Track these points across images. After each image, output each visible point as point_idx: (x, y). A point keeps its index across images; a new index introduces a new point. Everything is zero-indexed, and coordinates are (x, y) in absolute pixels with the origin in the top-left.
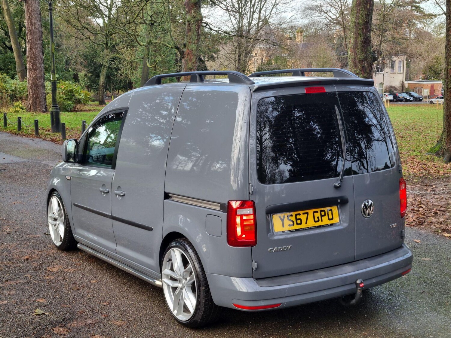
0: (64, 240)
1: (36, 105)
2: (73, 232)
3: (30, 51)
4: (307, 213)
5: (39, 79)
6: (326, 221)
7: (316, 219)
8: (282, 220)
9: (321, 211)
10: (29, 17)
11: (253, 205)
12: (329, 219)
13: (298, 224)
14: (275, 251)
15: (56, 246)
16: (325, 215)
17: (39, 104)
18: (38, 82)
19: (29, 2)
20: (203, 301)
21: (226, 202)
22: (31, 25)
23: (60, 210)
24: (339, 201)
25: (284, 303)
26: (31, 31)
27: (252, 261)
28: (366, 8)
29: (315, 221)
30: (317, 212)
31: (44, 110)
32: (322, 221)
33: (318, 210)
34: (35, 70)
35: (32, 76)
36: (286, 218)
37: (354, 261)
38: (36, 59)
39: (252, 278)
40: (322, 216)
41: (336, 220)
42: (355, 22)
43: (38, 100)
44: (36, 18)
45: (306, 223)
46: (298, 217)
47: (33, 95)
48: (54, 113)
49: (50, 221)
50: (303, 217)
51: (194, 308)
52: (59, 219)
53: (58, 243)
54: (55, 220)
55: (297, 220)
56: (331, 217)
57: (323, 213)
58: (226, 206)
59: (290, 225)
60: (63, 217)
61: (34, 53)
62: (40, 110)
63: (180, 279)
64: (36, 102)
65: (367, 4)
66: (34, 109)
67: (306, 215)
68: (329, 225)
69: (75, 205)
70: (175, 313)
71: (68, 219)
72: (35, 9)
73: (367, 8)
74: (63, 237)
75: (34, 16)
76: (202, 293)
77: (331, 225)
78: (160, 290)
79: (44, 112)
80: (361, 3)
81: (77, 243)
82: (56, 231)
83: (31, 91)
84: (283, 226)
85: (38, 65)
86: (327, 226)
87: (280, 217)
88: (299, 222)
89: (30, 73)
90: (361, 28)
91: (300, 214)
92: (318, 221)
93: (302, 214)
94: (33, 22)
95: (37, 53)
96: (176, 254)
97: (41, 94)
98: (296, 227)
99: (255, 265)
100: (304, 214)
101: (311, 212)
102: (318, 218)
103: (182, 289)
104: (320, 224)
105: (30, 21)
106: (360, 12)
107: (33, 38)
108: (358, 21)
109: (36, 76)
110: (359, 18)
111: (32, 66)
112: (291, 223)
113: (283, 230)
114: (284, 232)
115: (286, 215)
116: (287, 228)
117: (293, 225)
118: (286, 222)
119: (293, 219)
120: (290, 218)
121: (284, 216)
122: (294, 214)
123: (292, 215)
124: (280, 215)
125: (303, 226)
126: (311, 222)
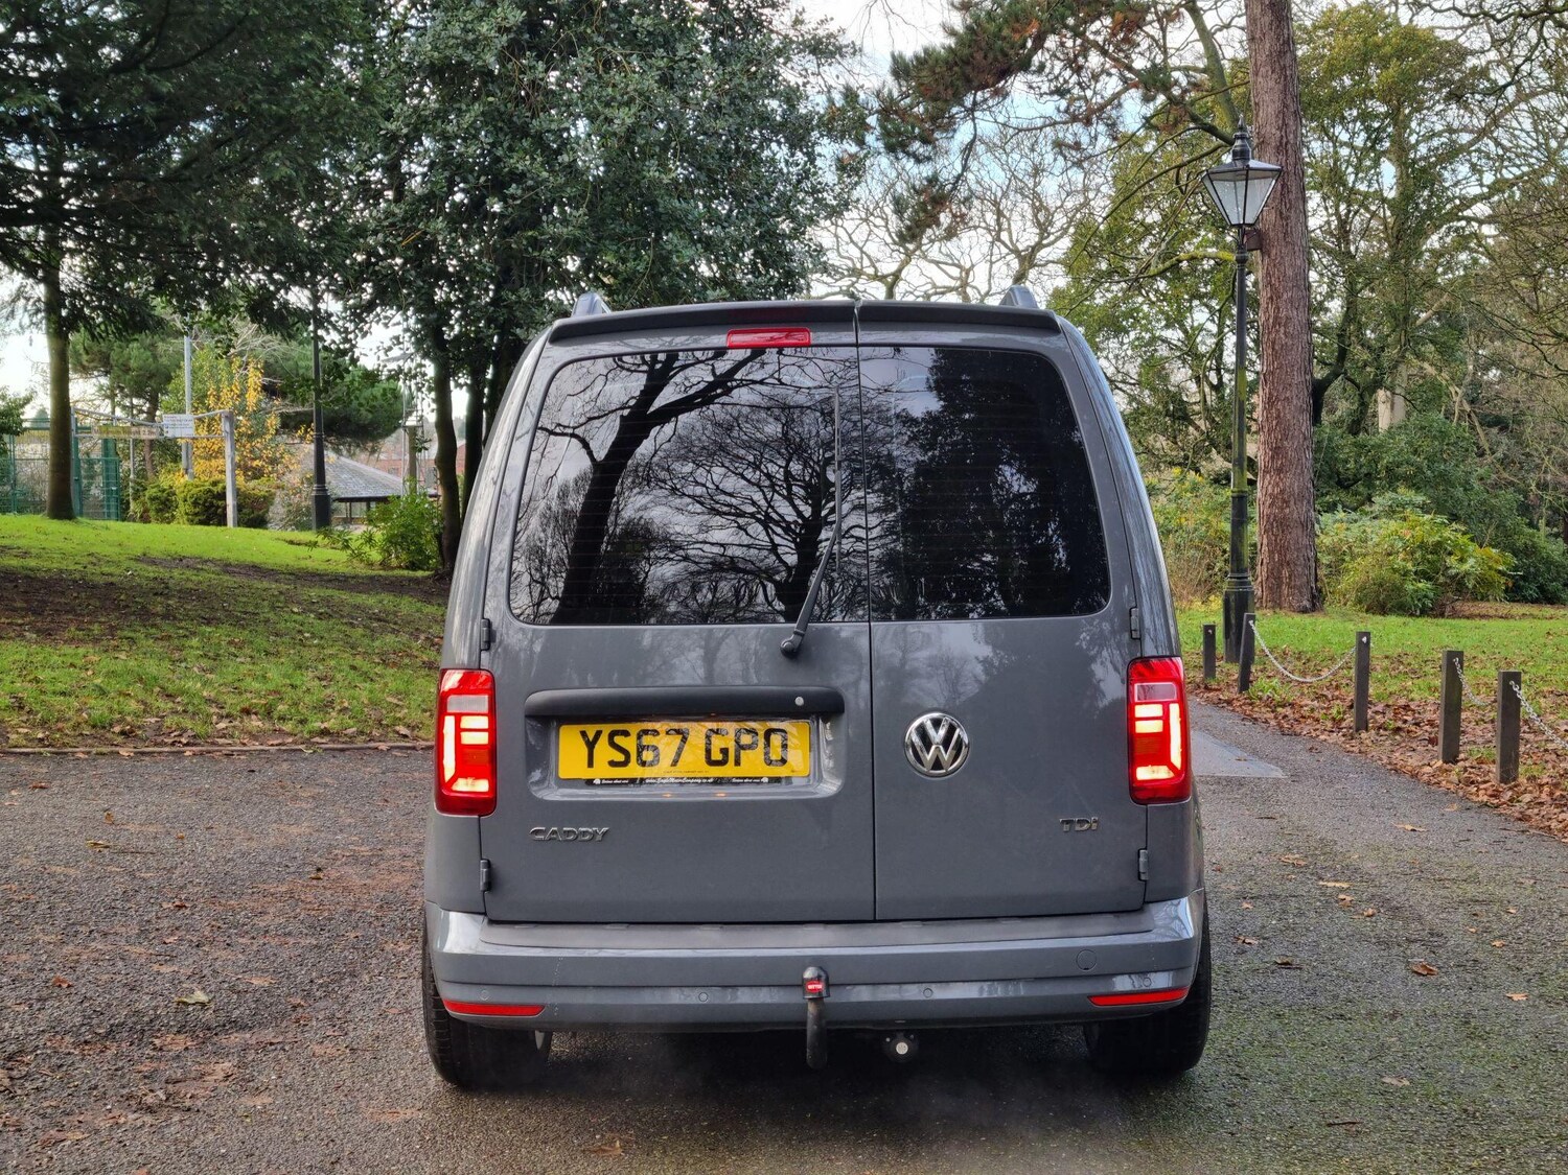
1: (1279, 586)
3: (1269, 412)
4: (684, 733)
5: (1292, 503)
6: (753, 765)
7: (717, 756)
8: (591, 745)
9: (739, 732)
10: (1271, 298)
11: (490, 687)
12: (770, 762)
13: (642, 763)
14: (552, 839)
16: (753, 746)
17: (1288, 584)
18: (1287, 511)
19: (1274, 252)
22: (1274, 326)
25: (553, 1006)
26: (1274, 343)
27: (480, 861)
29: (711, 762)
30: (724, 732)
31: (1306, 603)
32: (737, 763)
33: (731, 727)
34: (1279, 471)
35: (1270, 491)
36: (603, 740)
37: (875, 921)
38: (1286, 436)
39: (481, 918)
40: (740, 747)
41: (799, 760)
43: (1285, 573)
44: (1291, 301)
45: (675, 763)
46: (647, 740)
47: (1271, 552)
48: (1232, 598)
50: (667, 744)
55: (641, 749)
56: (776, 756)
57: (746, 739)
59: (613, 764)
61: (1278, 417)
62: (1291, 605)
64: (1279, 578)
66: (1273, 600)
67: (679, 737)
68: (765, 780)
75: (1285, 296)
77: (776, 780)
79: (1304, 611)
83: (1265, 541)
84: (590, 764)
85: (1291, 454)
86: (755, 781)
87: (584, 734)
88: (648, 756)
89: (1266, 482)
91: (656, 733)
92: (723, 763)
93: (662, 732)
94: (1283, 314)
95: (1289, 416)
97: (1298, 550)
98: (633, 770)
99: (483, 876)
100: (673, 732)
101: (698, 730)
102: (725, 751)
104: (729, 770)
105: (1271, 311)
107: (1280, 367)
109: (1282, 492)
111: (1272, 457)
112: (620, 757)
113: (587, 774)
114: (590, 783)
115: (607, 729)
116: (602, 771)
117: (625, 764)
118: (603, 751)
119: (629, 743)
120: (618, 740)
121: (598, 734)
122: (634, 728)
123: (626, 734)
124: (584, 727)
125: (662, 770)
126: (693, 763)
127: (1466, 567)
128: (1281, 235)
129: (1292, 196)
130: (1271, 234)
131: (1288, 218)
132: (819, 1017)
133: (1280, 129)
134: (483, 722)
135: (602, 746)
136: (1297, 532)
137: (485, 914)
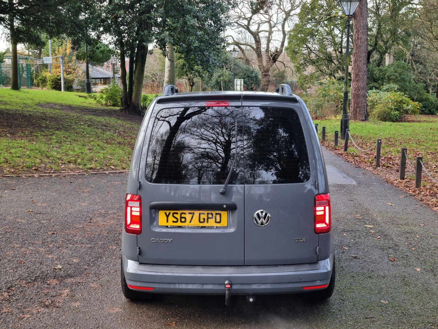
1: (356, 113)
3: (355, 64)
4: (193, 214)
5: (361, 90)
6: (211, 223)
7: (202, 220)
8: (168, 216)
9: (208, 214)
10: (357, 32)
11: (140, 200)
12: (216, 222)
13: (181, 222)
14: (157, 242)
16: (212, 218)
17: (359, 113)
18: (359, 92)
19: (358, 18)
22: (357, 40)
24: (225, 206)
25: (157, 288)
26: (357, 45)
27: (137, 247)
29: (200, 222)
30: (204, 214)
31: (364, 118)
32: (208, 222)
33: (206, 212)
34: (357, 81)
35: (355, 87)
36: (171, 215)
37: (244, 266)
38: (359, 71)
39: (137, 262)
40: (208, 218)
41: (224, 223)
43: (358, 110)
44: (362, 33)
45: (190, 222)
46: (183, 215)
47: (354, 104)
48: (343, 121)
50: (188, 216)
55: (181, 218)
56: (218, 220)
57: (210, 216)
59: (174, 222)
61: (358, 66)
62: (359, 119)
64: (356, 111)
66: (354, 117)
67: (191, 215)
68: (215, 227)
72: (362, 25)
75: (361, 31)
77: (218, 227)
84: (167, 222)
85: (361, 76)
86: (212, 227)
87: (166, 213)
88: (183, 220)
89: (354, 84)
91: (185, 214)
92: (204, 222)
93: (187, 213)
94: (360, 36)
95: (360, 66)
97: (362, 103)
98: (179, 224)
100: (190, 213)
101: (197, 213)
102: (204, 219)
104: (205, 224)
105: (357, 36)
107: (359, 51)
109: (358, 87)
111: (356, 77)
112: (176, 220)
113: (166, 224)
114: (167, 227)
115: (172, 212)
116: (170, 224)
117: (177, 222)
118: (171, 218)
119: (178, 216)
120: (175, 215)
121: (170, 213)
122: (179, 212)
123: (177, 213)
124: (166, 211)
125: (187, 224)
126: (195, 222)
127: (409, 107)
128: (360, 14)
129: (363, 3)
130: (357, 13)
131: (362, 9)
132: (229, 294)
134: (138, 209)
135: (171, 216)
136: (362, 98)
137: (138, 261)
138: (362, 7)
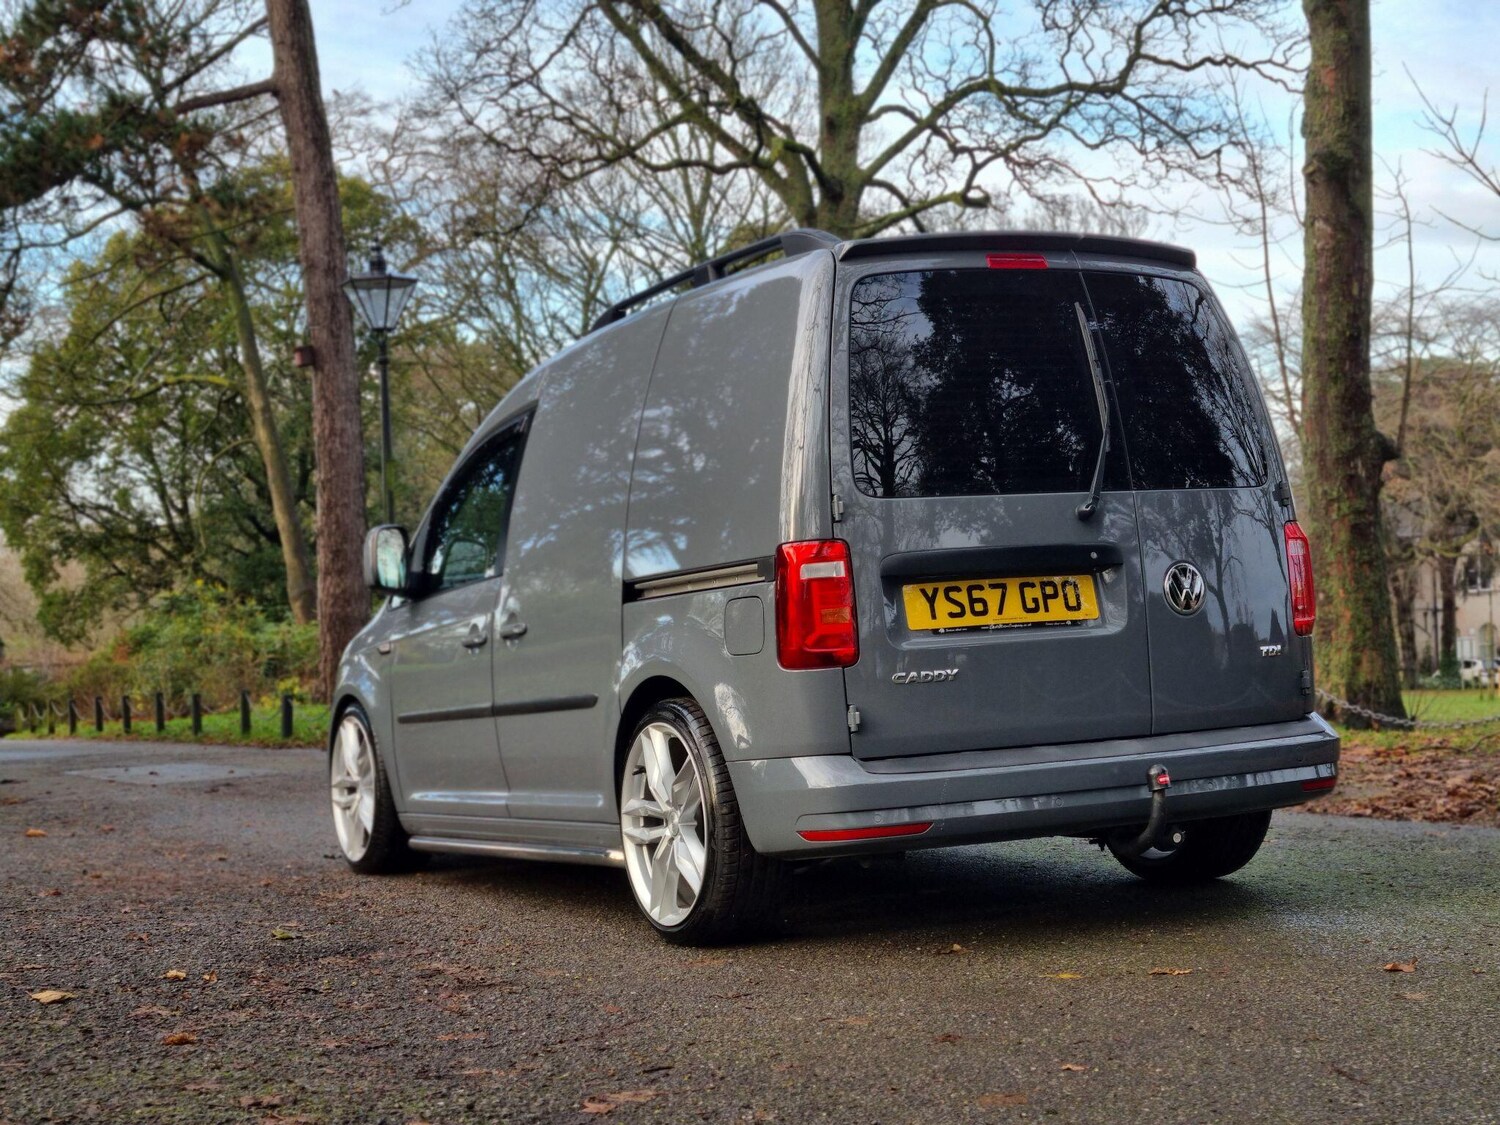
0: (373, 838)
2: (399, 807)
3: (328, 516)
4: (1003, 587)
5: (353, 601)
6: (1057, 611)
7: (1031, 605)
8: (931, 600)
9: (1043, 585)
10: (326, 411)
11: (845, 553)
12: (1069, 608)
13: (975, 613)
14: (911, 682)
15: (350, 862)
16: (1055, 596)
19: (327, 367)
20: (724, 847)
21: (773, 552)
22: (330, 435)
23: (362, 753)
24: (1094, 555)
25: (940, 821)
26: (330, 453)
27: (848, 707)
28: (1347, 295)
29: (1027, 610)
30: (1033, 585)
32: (1047, 610)
33: (1036, 580)
34: (340, 572)
35: (332, 591)
36: (941, 595)
37: (1151, 736)
38: (345, 540)
39: (848, 759)
40: (1046, 597)
41: (1089, 608)
42: (1314, 340)
44: (346, 413)
45: (1000, 612)
46: (976, 594)
49: (336, 795)
50: (992, 597)
51: (702, 874)
52: (361, 789)
53: (357, 854)
54: (352, 790)
55: (972, 601)
56: (1072, 602)
57: (1049, 590)
58: (772, 561)
59: (952, 615)
60: (372, 774)
61: (337, 522)
63: (665, 813)
65: (1349, 283)
67: (999, 592)
68: (1069, 623)
69: (405, 720)
70: (655, 914)
71: (385, 771)
72: (343, 387)
73: (1351, 294)
74: (370, 829)
75: (340, 409)
76: (719, 824)
77: (1075, 623)
78: (620, 874)
80: (1329, 280)
81: (409, 836)
82: (355, 821)
83: (328, 639)
84: (934, 617)
85: (351, 556)
86: (1062, 624)
87: (923, 592)
88: (979, 607)
89: (328, 583)
90: (1335, 356)
91: (981, 588)
92: (1036, 610)
93: (986, 587)
94: (338, 425)
95: (348, 521)
96: (654, 744)
98: (969, 620)
99: (854, 719)
100: (993, 586)
101: (1014, 583)
102: (1035, 600)
103: (672, 840)
104: (1040, 616)
105: (327, 423)
106: (1331, 308)
107: (338, 475)
108: (1323, 336)
109: (344, 592)
110: (1329, 326)
111: (333, 560)
112: (957, 610)
113: (932, 625)
114: (936, 632)
115: (942, 586)
116: (944, 622)
117: (962, 614)
118: (942, 605)
119: (962, 598)
120: (953, 595)
121: (936, 591)
122: (964, 585)
123: (958, 590)
124: (922, 586)
125: (991, 619)
126: (1014, 612)
128: (333, 352)
130: (324, 351)
133: (327, 253)
135: (940, 600)
137: (850, 754)
138: (339, 329)
